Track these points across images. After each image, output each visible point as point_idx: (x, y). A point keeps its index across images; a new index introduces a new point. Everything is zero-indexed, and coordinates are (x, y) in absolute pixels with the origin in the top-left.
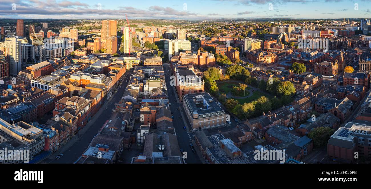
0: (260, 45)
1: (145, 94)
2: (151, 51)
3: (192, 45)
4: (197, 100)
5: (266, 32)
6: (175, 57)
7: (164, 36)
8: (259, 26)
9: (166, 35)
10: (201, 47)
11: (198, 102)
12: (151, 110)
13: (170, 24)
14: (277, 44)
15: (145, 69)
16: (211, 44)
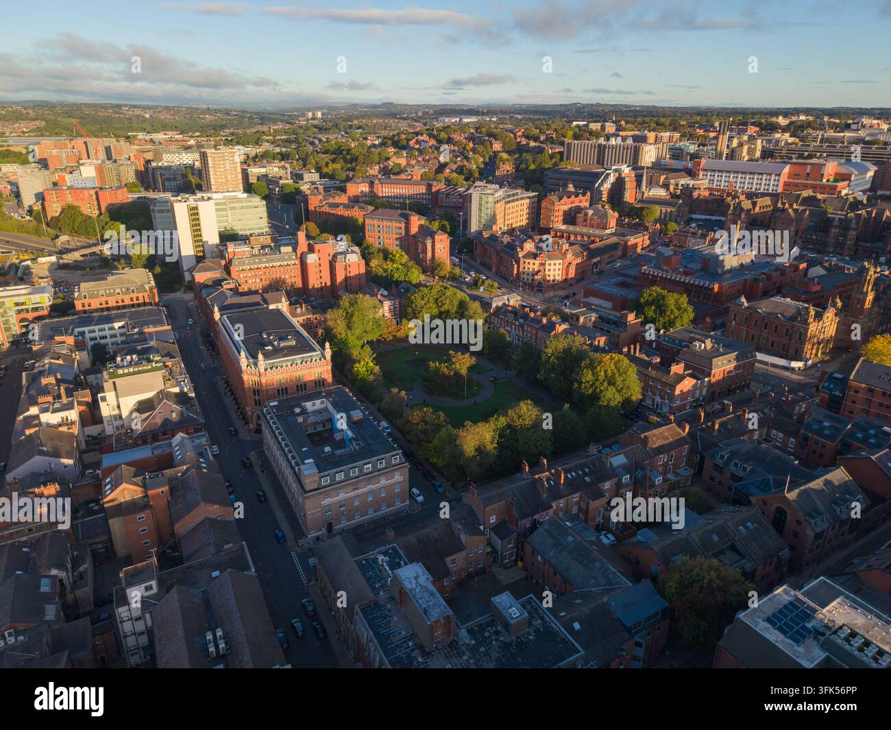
0: (526, 211)
1: (109, 430)
2: (96, 249)
3: (271, 215)
4: (312, 419)
5: (553, 161)
6: (208, 262)
7: (147, 177)
8: (528, 137)
9: (153, 174)
10: (307, 219)
11: (315, 424)
12: (149, 492)
13: (165, 127)
14: (590, 212)
15: (86, 329)
16: (346, 206)
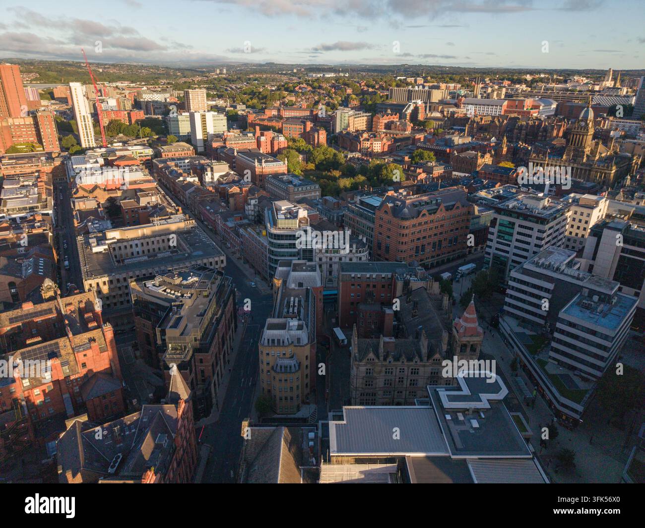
0: (365, 123)
5: (383, 99)
6: (218, 138)
8: (368, 86)
14: (398, 123)
16: (268, 120)
